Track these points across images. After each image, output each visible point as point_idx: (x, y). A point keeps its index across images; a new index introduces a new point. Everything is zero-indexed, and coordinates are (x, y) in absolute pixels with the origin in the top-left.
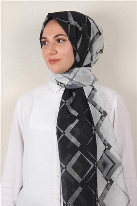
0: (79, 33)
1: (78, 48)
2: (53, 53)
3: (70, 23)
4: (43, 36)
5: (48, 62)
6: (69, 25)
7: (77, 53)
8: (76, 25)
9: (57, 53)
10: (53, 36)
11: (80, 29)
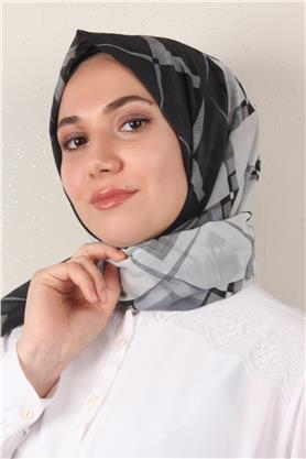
0: (193, 95)
1: (195, 147)
2: (108, 166)
3: (156, 61)
4: (63, 114)
5: (91, 206)
6: (156, 66)
7: (195, 164)
8: (178, 69)
9: (122, 166)
10: (104, 106)
11: (196, 81)
